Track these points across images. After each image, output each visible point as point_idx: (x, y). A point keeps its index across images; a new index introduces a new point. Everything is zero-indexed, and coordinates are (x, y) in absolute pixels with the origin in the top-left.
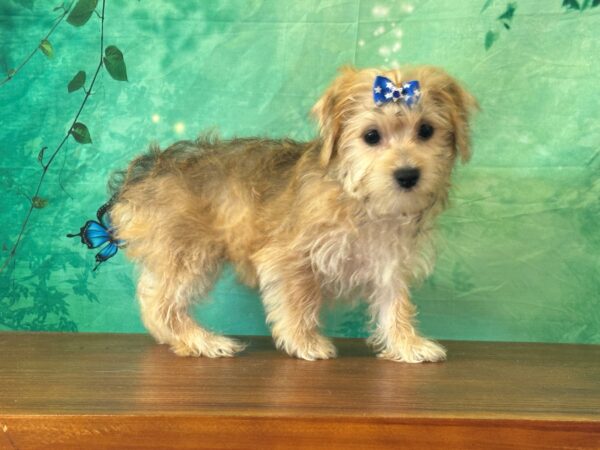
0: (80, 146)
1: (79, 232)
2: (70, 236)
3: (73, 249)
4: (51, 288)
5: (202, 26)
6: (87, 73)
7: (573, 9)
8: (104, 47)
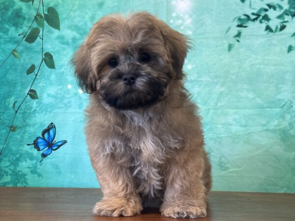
1: (33, 143)
2: (28, 145)
4: (19, 171)
6: (36, 65)
7: (270, 33)
8: (44, 53)
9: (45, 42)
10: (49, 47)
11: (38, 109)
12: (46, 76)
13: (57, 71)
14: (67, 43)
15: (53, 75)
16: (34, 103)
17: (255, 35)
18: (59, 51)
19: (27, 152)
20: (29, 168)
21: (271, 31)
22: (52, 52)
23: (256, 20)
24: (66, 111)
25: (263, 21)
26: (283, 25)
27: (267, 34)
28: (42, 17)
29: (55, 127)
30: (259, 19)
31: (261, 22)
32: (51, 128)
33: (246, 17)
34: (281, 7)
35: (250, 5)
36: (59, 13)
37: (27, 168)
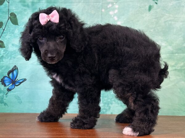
1: (1, 80)
8: (10, 13)
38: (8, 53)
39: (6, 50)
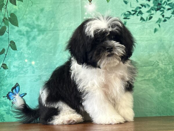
0: (5, 70)
1: (6, 95)
2: (4, 97)
3: (5, 101)
5: (37, 33)
6: (5, 49)
7: (143, 21)
8: (10, 42)
9: (10, 35)
10: (13, 37)
11: (8, 75)
12: (12, 55)
13: (18, 52)
14: (23, 35)
15: (16, 54)
16: (6, 72)
17: (134, 23)
18: (19, 40)
19: (3, 102)
20: (5, 111)
21: (144, 20)
22: (15, 40)
23: (134, 14)
24: (25, 75)
25: (139, 14)
26: (151, 16)
27: (141, 22)
28: (7, 20)
29: (19, 85)
30: (136, 14)
31: (137, 15)
32: (17, 86)
33: (128, 13)
34: (149, 6)
35: (131, 5)
36: (17, 17)
37: (4, 111)
38: (11, 73)
39: (9, 71)
